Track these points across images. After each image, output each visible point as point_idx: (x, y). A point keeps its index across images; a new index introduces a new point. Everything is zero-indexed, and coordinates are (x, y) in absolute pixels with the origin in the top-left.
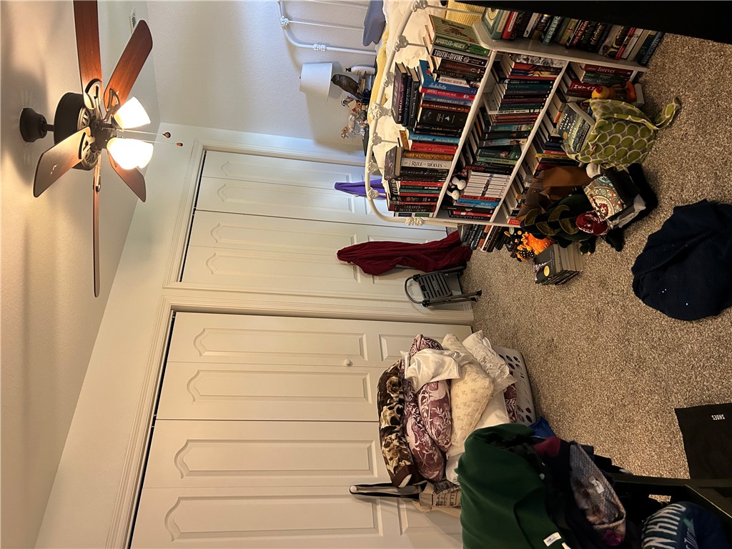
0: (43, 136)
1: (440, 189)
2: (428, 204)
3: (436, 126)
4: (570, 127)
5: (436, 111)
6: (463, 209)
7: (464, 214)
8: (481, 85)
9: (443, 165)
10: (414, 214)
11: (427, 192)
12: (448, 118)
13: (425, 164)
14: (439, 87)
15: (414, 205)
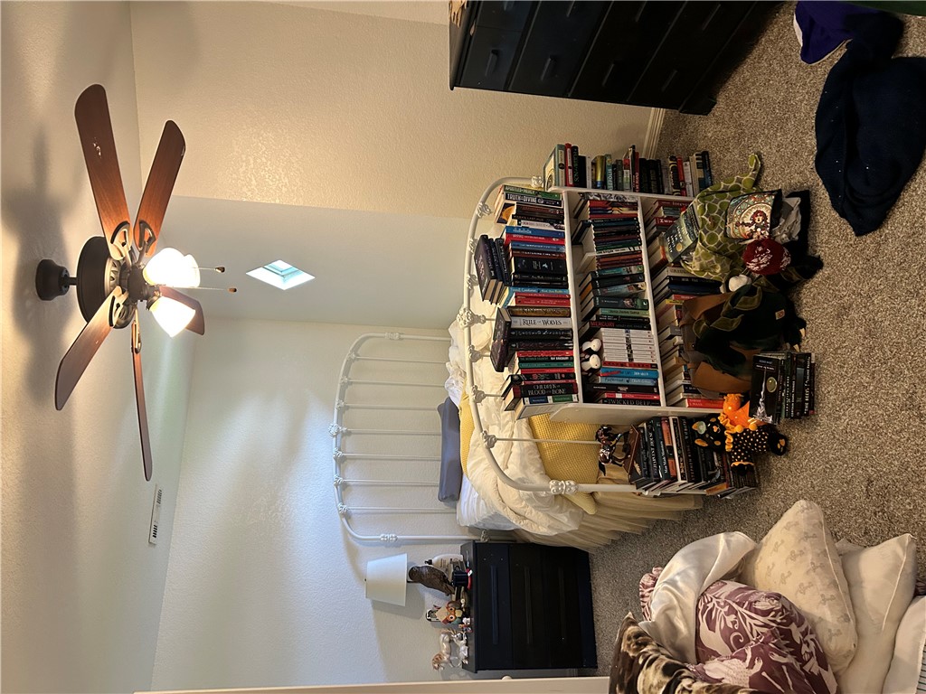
0: (62, 292)
1: (571, 360)
2: (564, 381)
3: (536, 275)
4: (679, 238)
5: (530, 260)
6: (614, 388)
7: (619, 396)
8: (566, 225)
9: (562, 323)
10: (550, 398)
11: (555, 365)
12: (545, 265)
13: (539, 323)
14: (524, 231)
15: (546, 384)
